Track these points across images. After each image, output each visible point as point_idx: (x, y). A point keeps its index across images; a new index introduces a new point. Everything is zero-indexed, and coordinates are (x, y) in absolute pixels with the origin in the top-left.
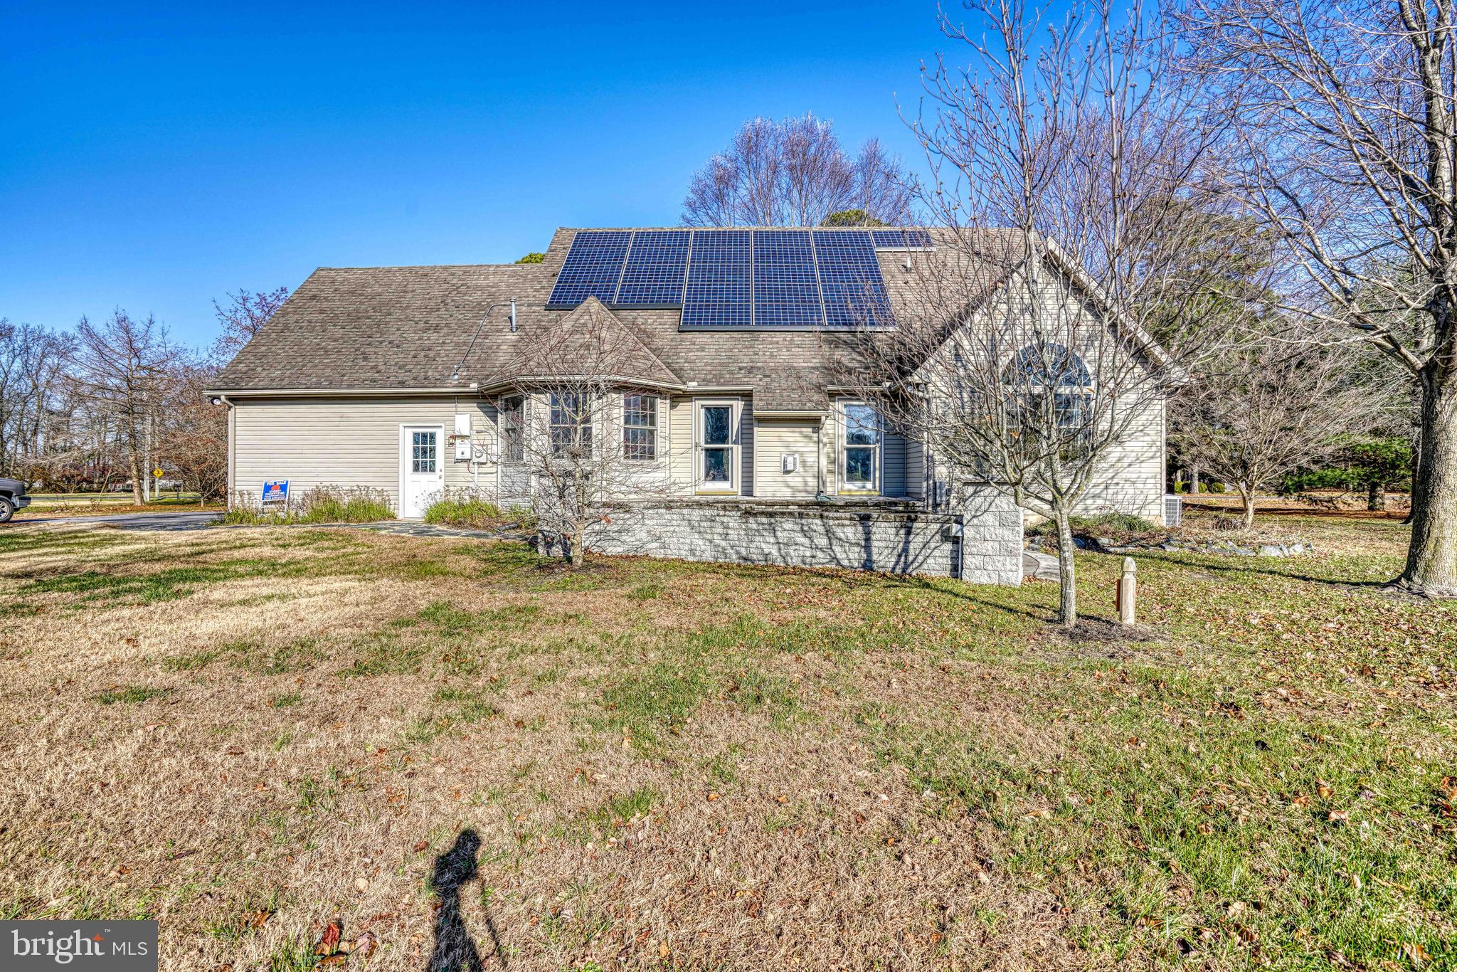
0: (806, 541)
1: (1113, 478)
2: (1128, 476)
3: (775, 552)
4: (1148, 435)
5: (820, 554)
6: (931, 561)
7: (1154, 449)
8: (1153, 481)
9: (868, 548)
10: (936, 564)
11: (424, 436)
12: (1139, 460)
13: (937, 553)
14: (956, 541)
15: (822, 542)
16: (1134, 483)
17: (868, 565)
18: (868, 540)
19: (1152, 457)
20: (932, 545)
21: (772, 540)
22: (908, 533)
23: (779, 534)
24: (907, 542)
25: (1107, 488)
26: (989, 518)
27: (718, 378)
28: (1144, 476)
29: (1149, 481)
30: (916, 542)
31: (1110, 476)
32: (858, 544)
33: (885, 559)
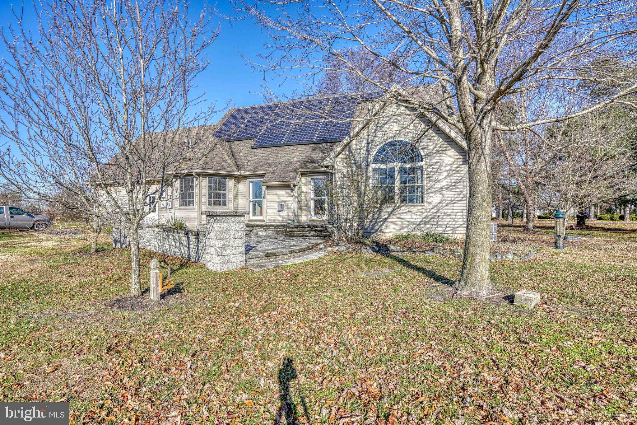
1: (436, 212)
2: (446, 211)
4: (458, 188)
7: (461, 196)
8: (461, 214)
9: (189, 248)
11: (153, 198)
12: (452, 202)
16: (450, 215)
17: (190, 257)
18: (189, 244)
19: (461, 200)
22: (198, 241)
24: (198, 246)
25: (433, 218)
27: (255, 168)
28: (455, 211)
29: (458, 214)
31: (435, 211)
32: (186, 246)
33: (193, 254)
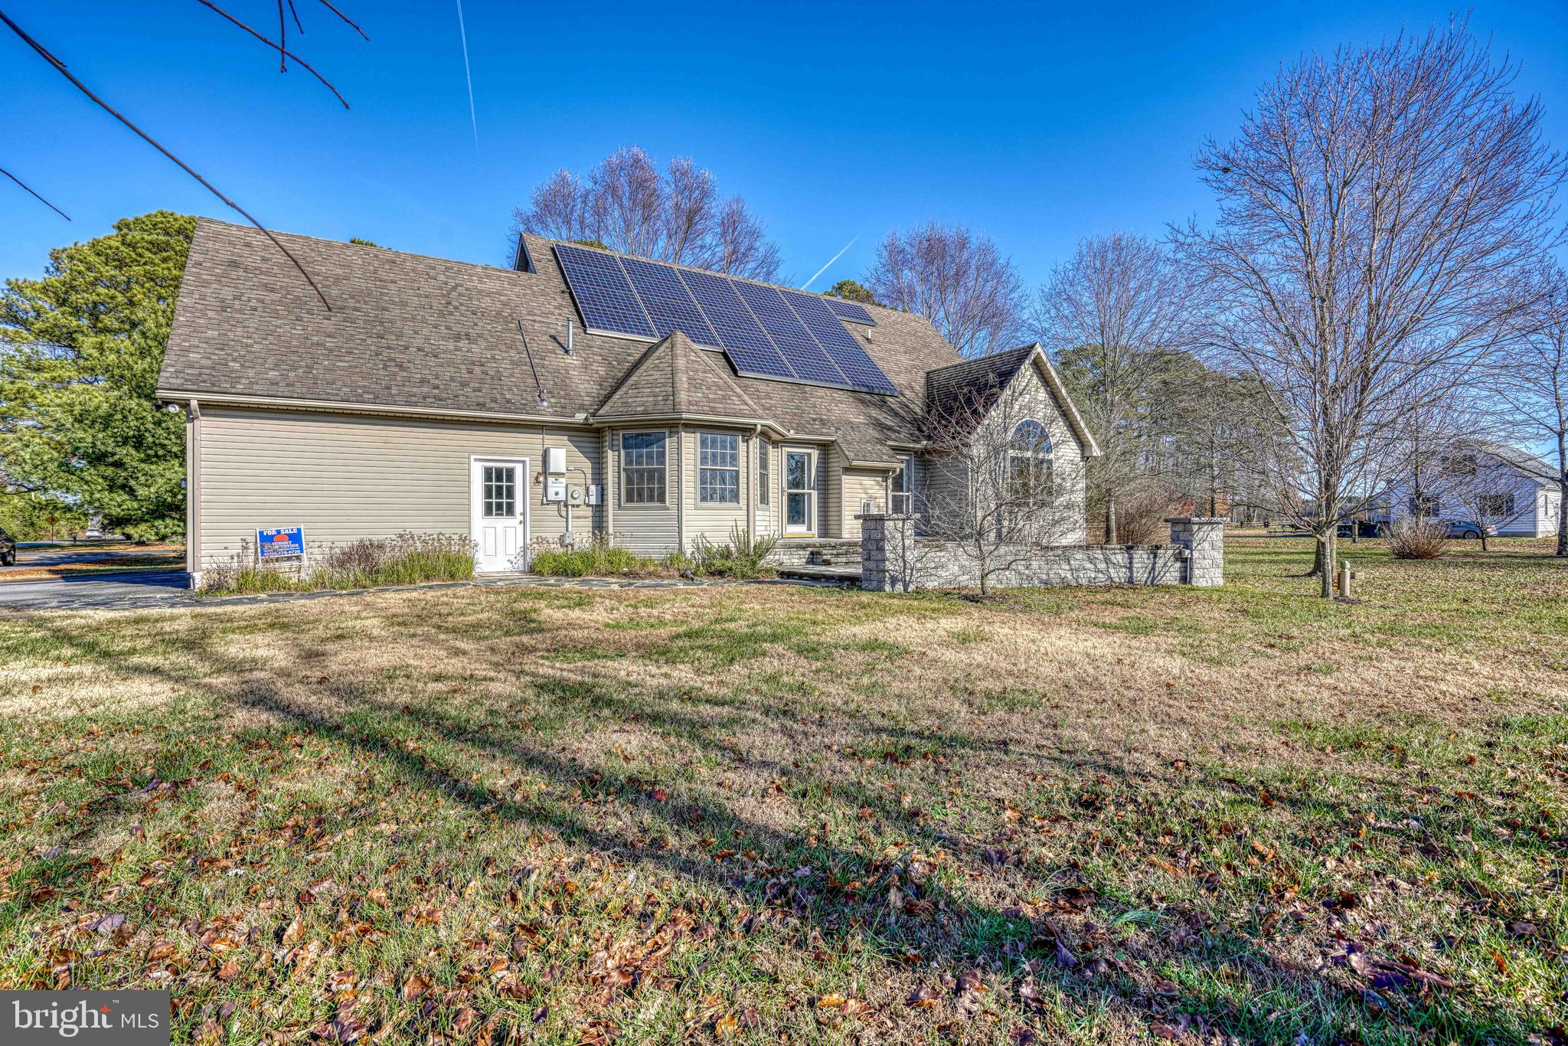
0: (1091, 566)
3: (1069, 576)
5: (1100, 575)
6: (1168, 574)
9: (1130, 569)
10: (1171, 575)
11: (499, 471)
13: (1172, 569)
14: (1184, 561)
15: (1102, 566)
17: (1130, 580)
18: (1131, 563)
20: (1169, 564)
21: (1067, 567)
22: (1155, 557)
23: (1072, 562)
24: (1155, 563)
26: (1206, 545)
30: (1160, 562)
32: (1125, 567)
33: (1141, 575)
